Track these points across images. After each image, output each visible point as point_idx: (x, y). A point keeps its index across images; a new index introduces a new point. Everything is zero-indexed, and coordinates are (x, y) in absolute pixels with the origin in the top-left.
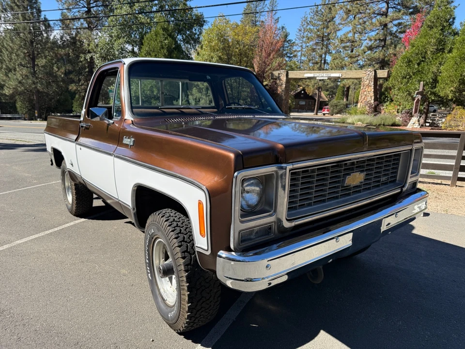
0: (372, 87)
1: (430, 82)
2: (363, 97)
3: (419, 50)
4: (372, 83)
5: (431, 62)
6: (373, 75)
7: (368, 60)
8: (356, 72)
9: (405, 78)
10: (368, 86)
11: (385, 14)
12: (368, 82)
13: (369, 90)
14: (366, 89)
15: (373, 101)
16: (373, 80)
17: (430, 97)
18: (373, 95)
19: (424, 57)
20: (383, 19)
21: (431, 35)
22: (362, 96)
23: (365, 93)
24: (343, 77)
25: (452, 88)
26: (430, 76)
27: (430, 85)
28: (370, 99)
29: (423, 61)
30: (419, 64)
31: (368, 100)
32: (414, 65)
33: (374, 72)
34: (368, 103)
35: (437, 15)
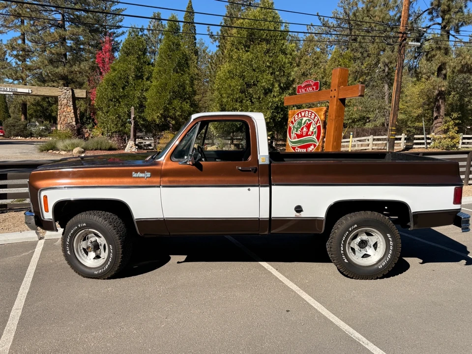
0: (72, 108)
1: (137, 106)
2: (63, 118)
3: (121, 74)
4: (71, 103)
5: (134, 87)
6: (71, 94)
7: (52, 74)
8: (50, 89)
9: (112, 101)
10: (67, 105)
11: (62, 26)
12: (65, 101)
13: (68, 110)
14: (65, 109)
15: (74, 123)
16: (71, 100)
17: (138, 120)
18: (74, 116)
19: (128, 82)
20: (60, 31)
21: (130, 61)
22: (61, 118)
23: (64, 114)
24: (33, 93)
25: (158, 114)
26: (137, 100)
27: (138, 110)
28: (71, 121)
29: (126, 86)
30: (123, 88)
31: (69, 122)
32: (119, 89)
33: (71, 91)
34: (69, 125)
35: (132, 44)
